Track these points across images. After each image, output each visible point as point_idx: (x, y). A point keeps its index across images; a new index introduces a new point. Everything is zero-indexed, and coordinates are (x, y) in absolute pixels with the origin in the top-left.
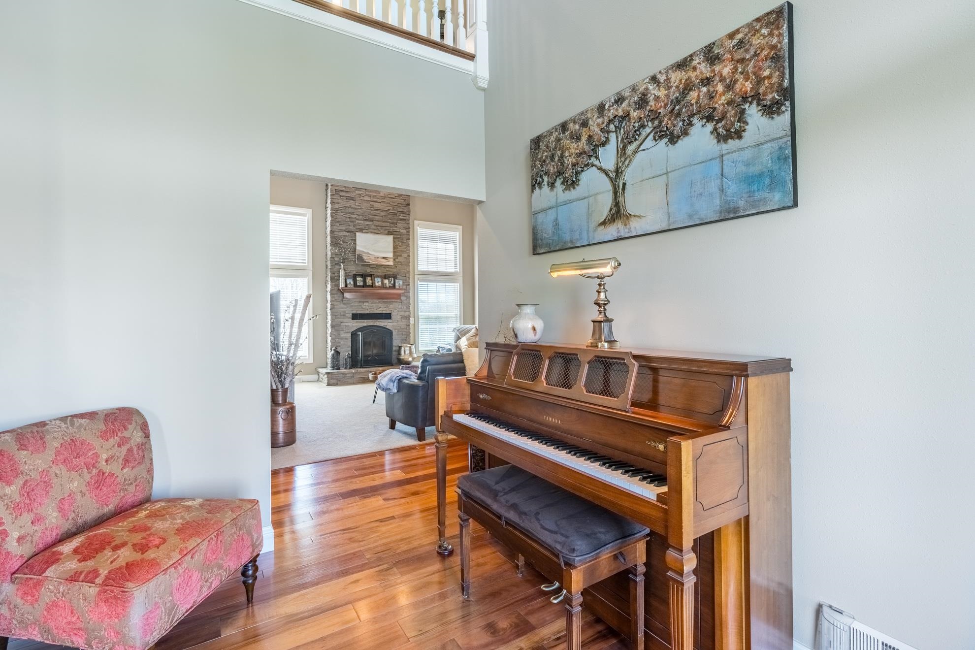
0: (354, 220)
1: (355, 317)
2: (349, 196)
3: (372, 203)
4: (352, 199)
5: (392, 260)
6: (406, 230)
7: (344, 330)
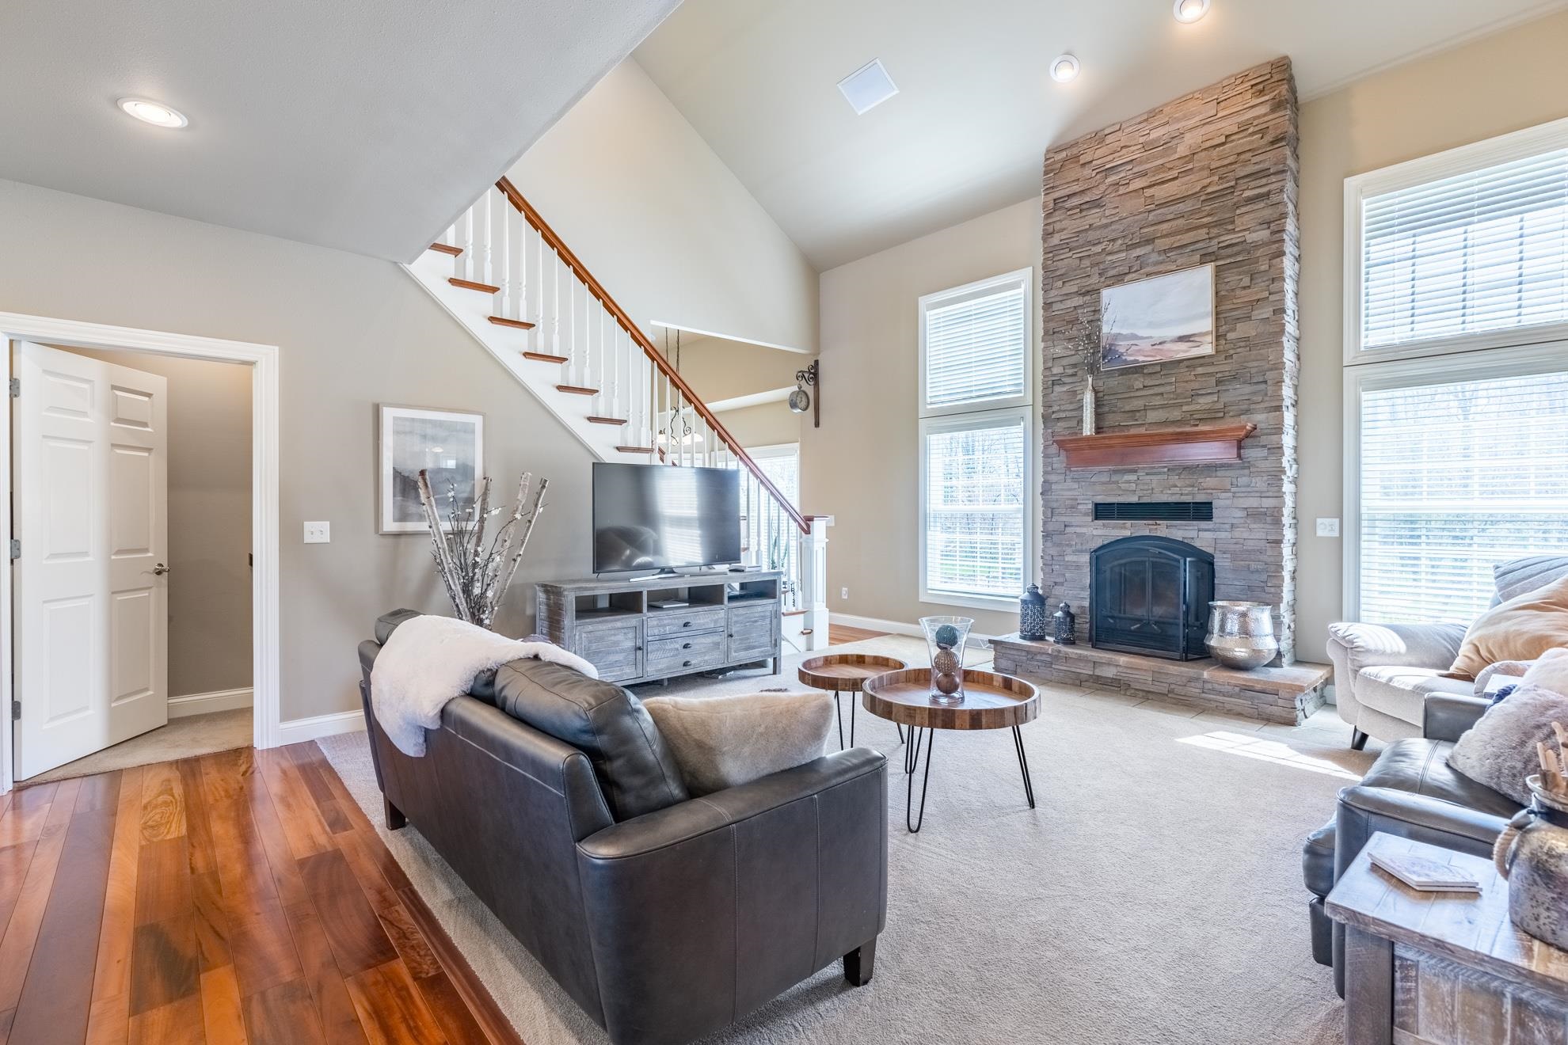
0: (1098, 258)
1: (1103, 511)
2: (1088, 199)
3: (1149, 192)
4: (1096, 204)
5: (1209, 338)
6: (1269, 228)
7: (1071, 546)
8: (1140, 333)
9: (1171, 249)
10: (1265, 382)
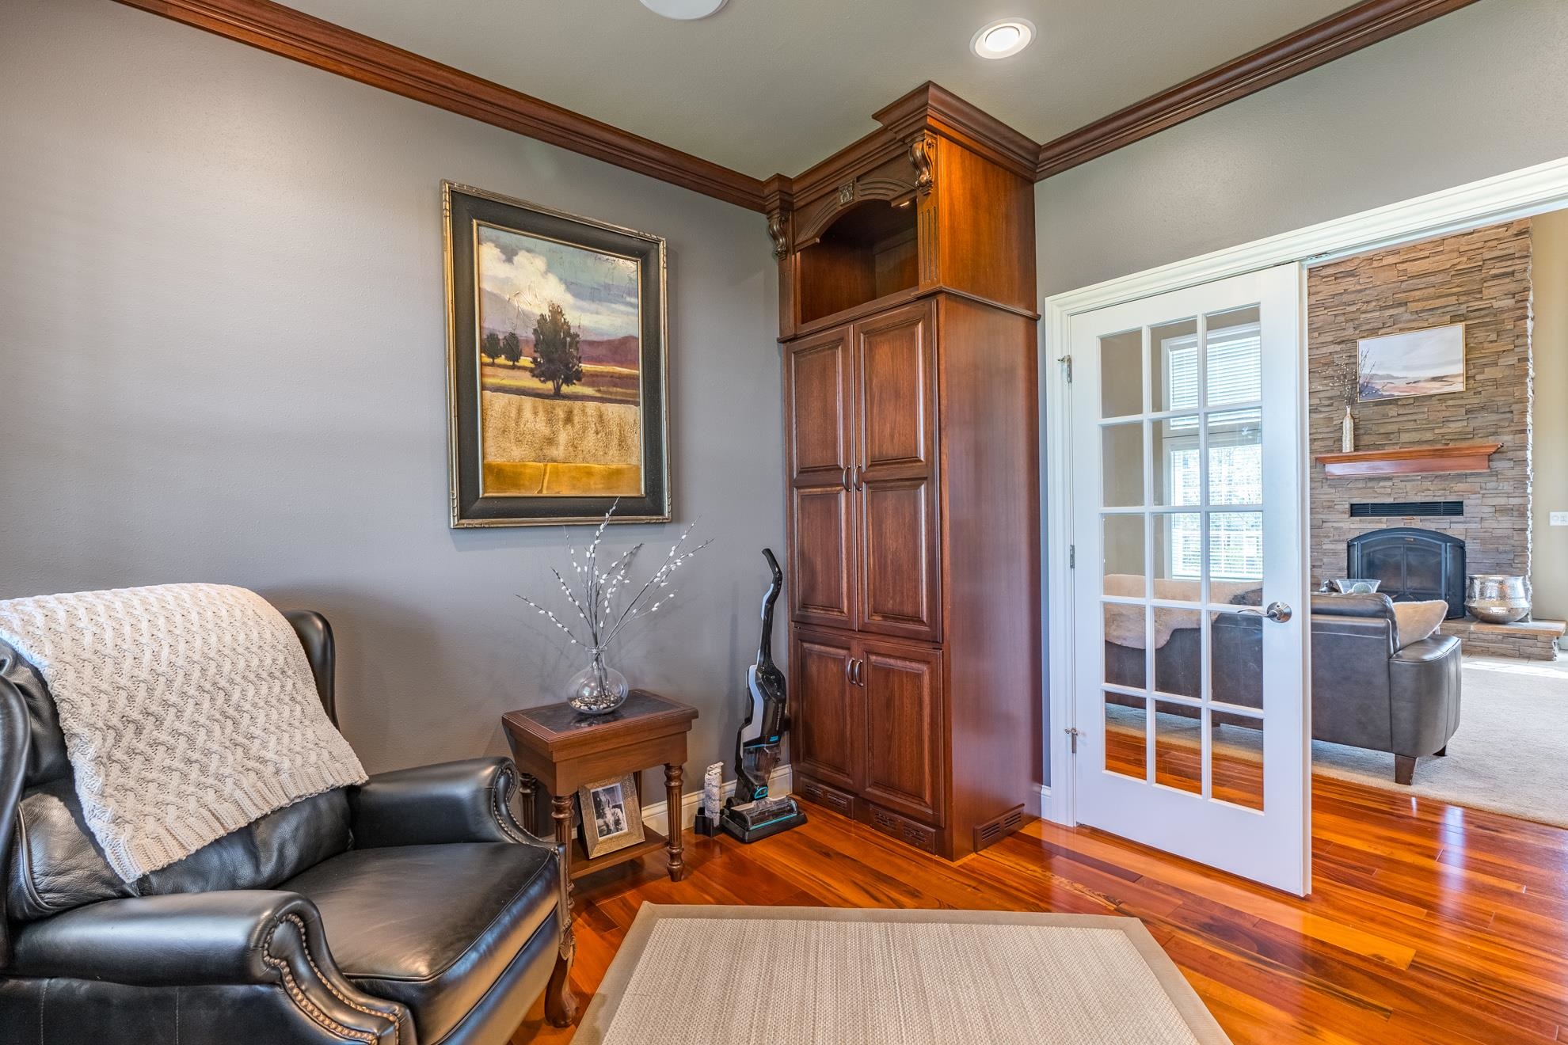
0: (1353, 316)
1: (1356, 510)
2: (1343, 270)
3: (1401, 267)
5: (1461, 379)
6: (1514, 297)
7: (1329, 537)
8: (1395, 374)
9: (1423, 311)
10: (1512, 412)
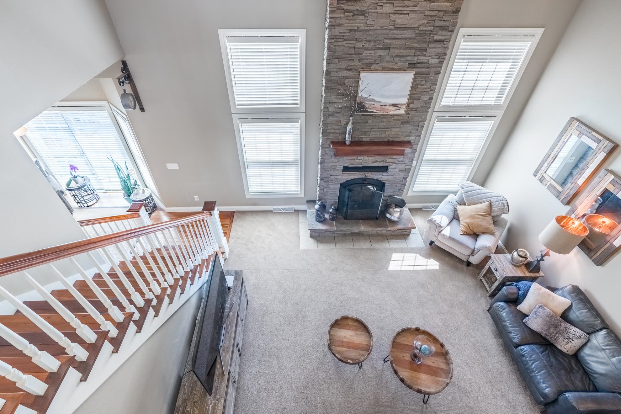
1: (346, 169)
2: (359, 8)
3: (393, 17)
5: (404, 107)
7: (333, 182)
8: (376, 99)
9: (396, 56)
